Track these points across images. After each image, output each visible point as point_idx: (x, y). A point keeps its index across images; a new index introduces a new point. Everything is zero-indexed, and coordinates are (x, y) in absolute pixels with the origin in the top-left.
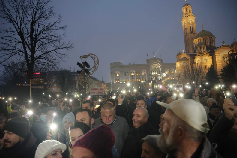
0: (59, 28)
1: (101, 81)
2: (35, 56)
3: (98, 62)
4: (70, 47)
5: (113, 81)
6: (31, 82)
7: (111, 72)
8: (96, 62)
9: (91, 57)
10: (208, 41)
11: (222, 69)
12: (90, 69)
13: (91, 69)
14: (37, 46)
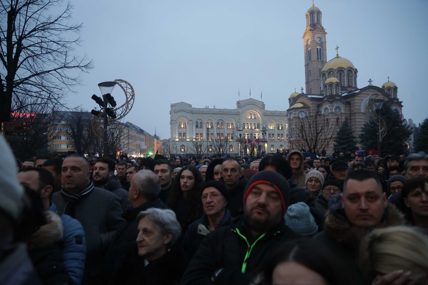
0: (66, 28)
1: (153, 135)
2: (16, 78)
3: (133, 96)
4: (86, 66)
5: (174, 136)
6: (4, 127)
7: (172, 121)
8: (128, 96)
9: (121, 85)
10: (344, 76)
11: (363, 127)
12: (116, 109)
13: (119, 108)
14: (21, 59)
